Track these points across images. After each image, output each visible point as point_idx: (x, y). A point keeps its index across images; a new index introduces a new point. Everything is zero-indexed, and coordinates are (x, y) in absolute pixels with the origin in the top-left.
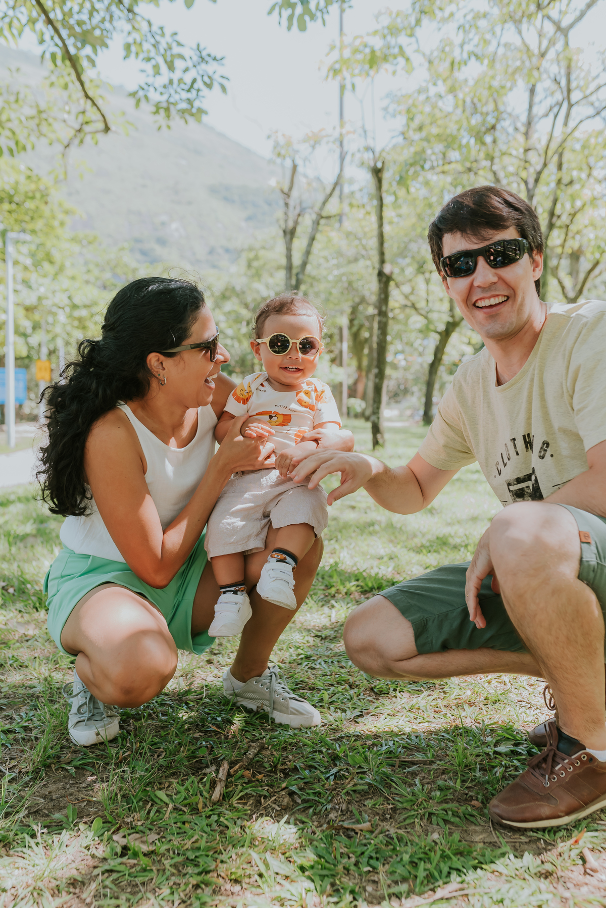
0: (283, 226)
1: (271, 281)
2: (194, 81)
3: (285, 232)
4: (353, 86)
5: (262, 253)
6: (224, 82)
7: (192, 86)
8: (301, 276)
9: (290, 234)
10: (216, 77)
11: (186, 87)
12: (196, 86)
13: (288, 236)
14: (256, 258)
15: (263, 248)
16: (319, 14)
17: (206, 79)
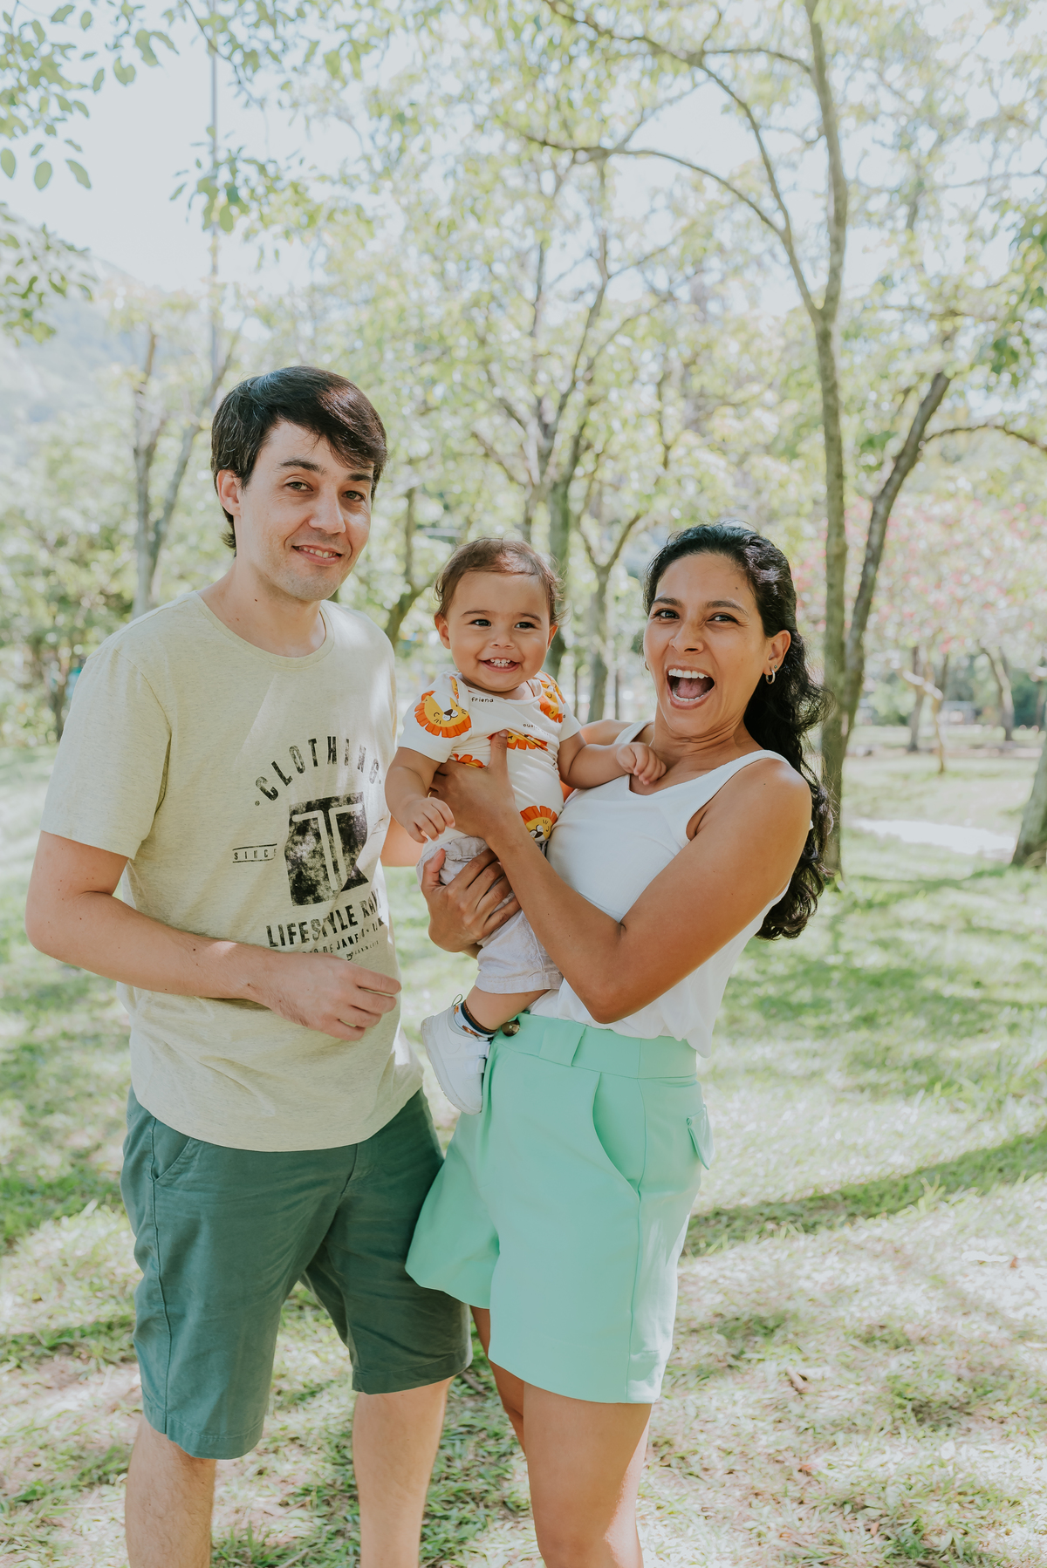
0: (133, 442)
1: (90, 504)
2: (33, 280)
3: (136, 452)
4: (277, 253)
5: (78, 453)
6: (90, 284)
7: (30, 289)
8: (162, 528)
9: (146, 455)
10: (73, 276)
11: (22, 290)
12: (38, 287)
13: (142, 460)
14: (67, 459)
15: (79, 444)
16: (254, 205)
17: (56, 279)
